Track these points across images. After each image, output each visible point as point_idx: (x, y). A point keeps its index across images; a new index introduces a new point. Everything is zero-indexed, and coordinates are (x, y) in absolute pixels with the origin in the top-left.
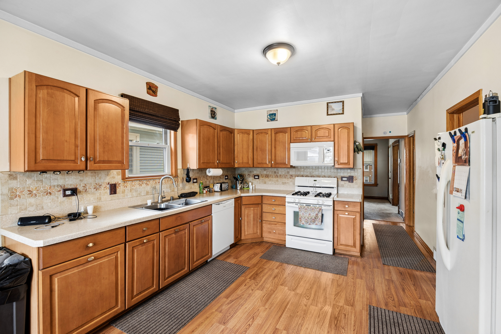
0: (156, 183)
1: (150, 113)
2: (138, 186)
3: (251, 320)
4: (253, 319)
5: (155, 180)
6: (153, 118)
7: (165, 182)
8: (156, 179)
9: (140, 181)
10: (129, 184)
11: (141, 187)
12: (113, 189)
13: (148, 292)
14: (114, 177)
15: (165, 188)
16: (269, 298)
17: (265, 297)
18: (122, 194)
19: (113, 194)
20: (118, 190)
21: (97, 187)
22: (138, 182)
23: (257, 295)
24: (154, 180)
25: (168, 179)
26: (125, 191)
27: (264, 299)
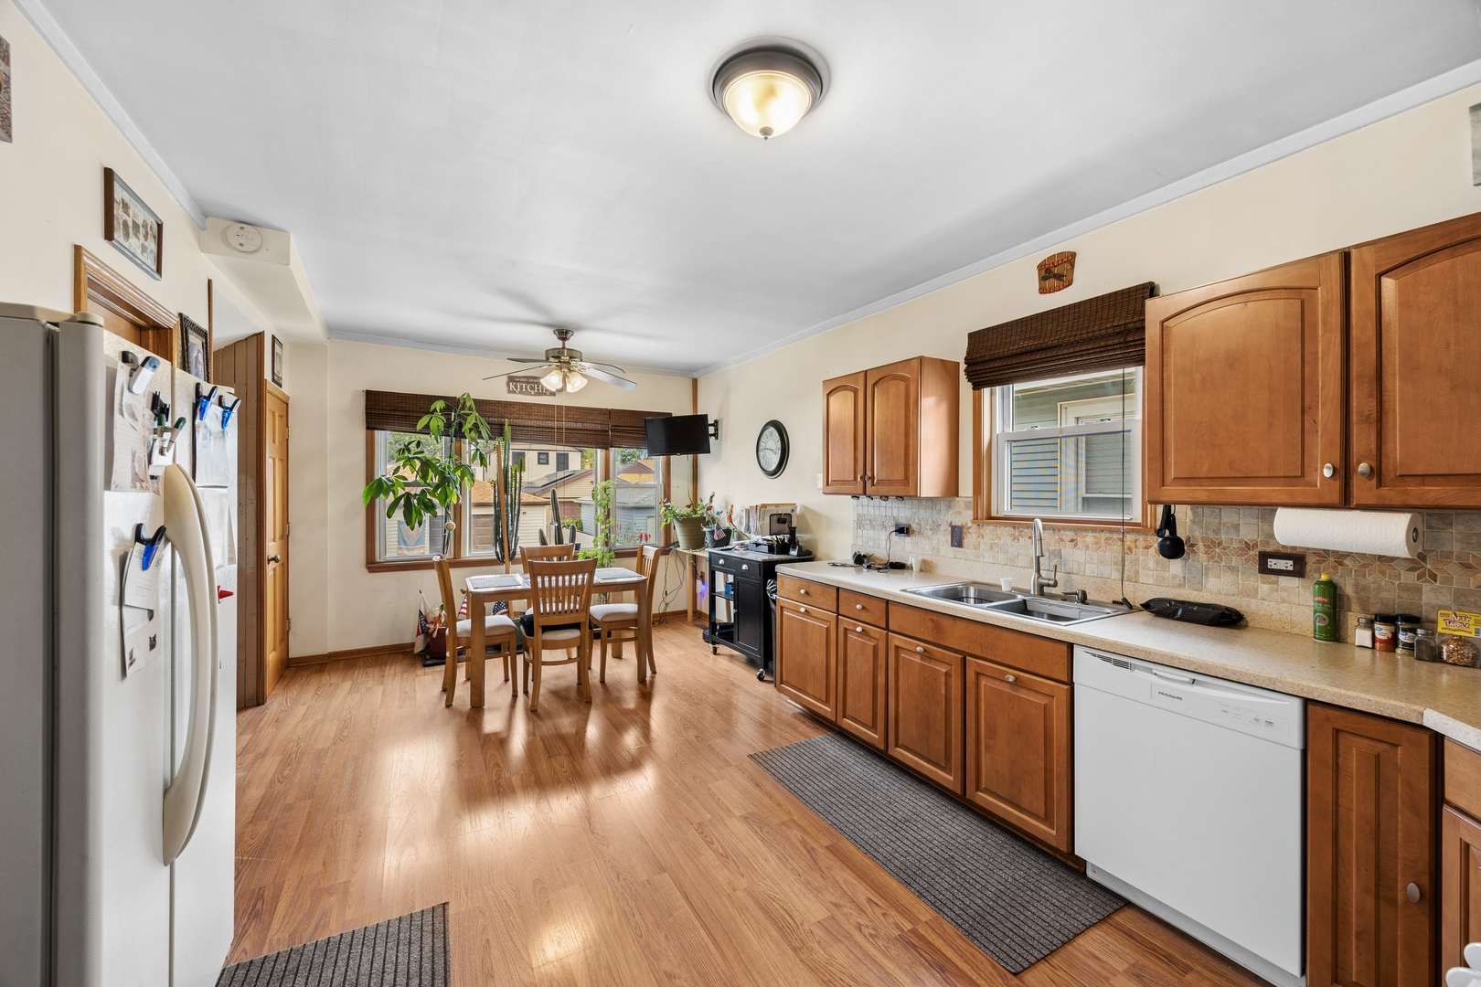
0: (1062, 540)
1: (1023, 350)
2: (1009, 540)
3: (720, 849)
4: (722, 855)
5: (1059, 530)
6: (1033, 357)
7: (1096, 543)
8: (1064, 528)
9: (1014, 528)
10: (989, 530)
11: (1015, 543)
12: (957, 537)
13: (866, 733)
14: (959, 513)
15: (1095, 561)
16: (770, 917)
17: (782, 912)
18: (974, 551)
19: (956, 546)
20: (966, 541)
21: (935, 527)
22: (1009, 530)
23: (806, 902)
24: (1054, 530)
25: (1108, 535)
26: (979, 545)
27: (777, 906)
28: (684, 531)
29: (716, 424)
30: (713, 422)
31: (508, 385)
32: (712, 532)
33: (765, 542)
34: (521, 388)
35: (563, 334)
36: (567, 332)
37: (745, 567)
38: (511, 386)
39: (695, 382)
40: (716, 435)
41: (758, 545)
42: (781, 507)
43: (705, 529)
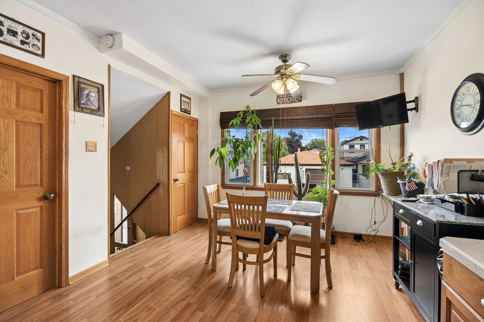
28: (385, 182)
29: (416, 100)
30: (413, 99)
31: (277, 100)
32: (404, 184)
33: (451, 200)
34: (283, 101)
35: (284, 58)
36: (286, 56)
37: (419, 222)
38: (278, 100)
39: (402, 76)
40: (416, 109)
41: (443, 201)
42: (477, 163)
43: (399, 181)
